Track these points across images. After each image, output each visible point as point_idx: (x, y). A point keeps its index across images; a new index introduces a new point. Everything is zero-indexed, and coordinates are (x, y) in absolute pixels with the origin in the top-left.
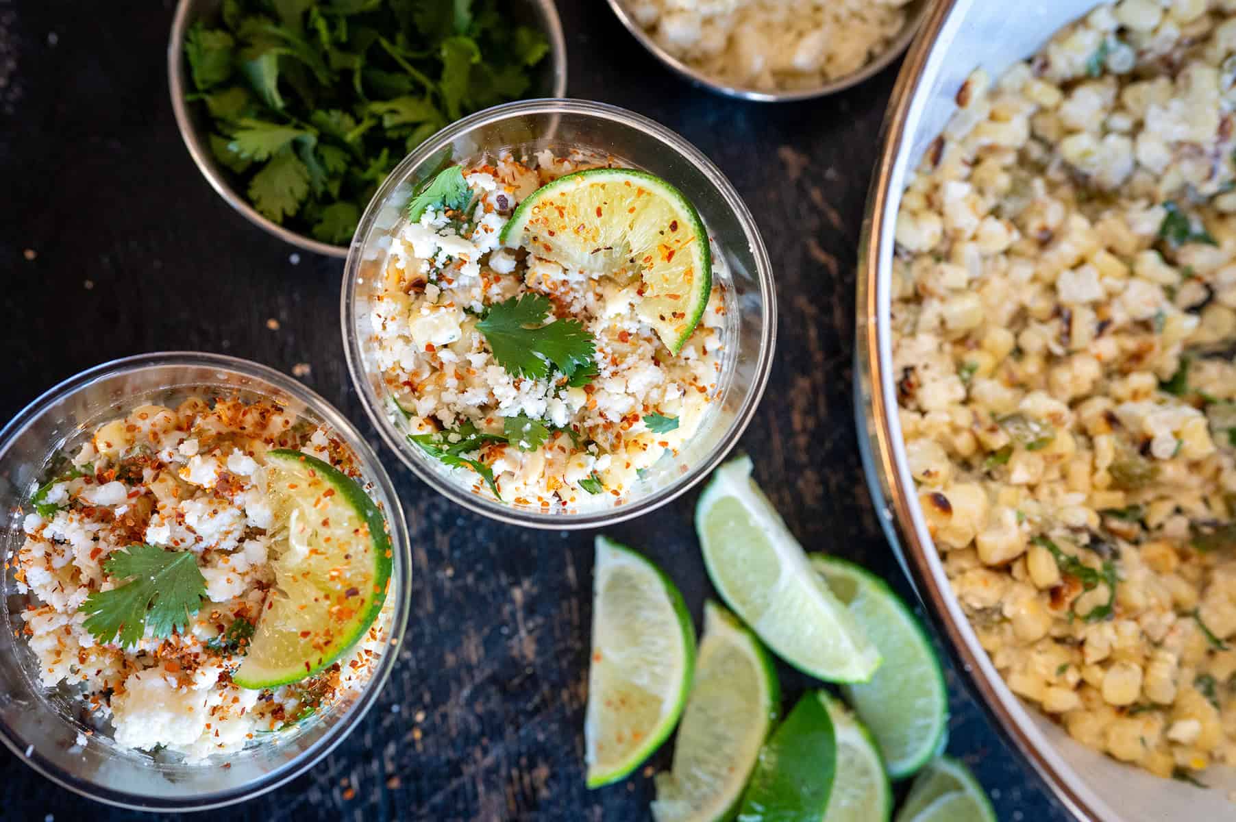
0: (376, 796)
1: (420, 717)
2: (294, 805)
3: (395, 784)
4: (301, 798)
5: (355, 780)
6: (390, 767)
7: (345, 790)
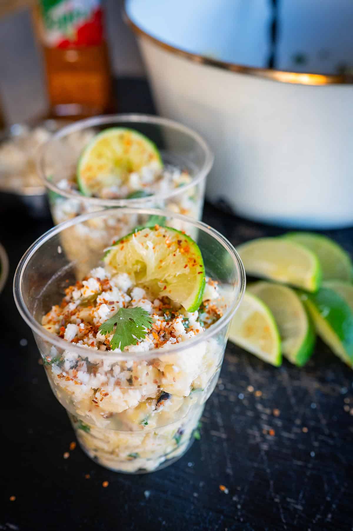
0: (279, 423)
1: (250, 389)
2: (265, 458)
3: (277, 412)
4: (263, 453)
5: (266, 428)
6: (268, 411)
7: (268, 433)
